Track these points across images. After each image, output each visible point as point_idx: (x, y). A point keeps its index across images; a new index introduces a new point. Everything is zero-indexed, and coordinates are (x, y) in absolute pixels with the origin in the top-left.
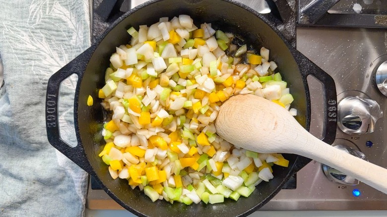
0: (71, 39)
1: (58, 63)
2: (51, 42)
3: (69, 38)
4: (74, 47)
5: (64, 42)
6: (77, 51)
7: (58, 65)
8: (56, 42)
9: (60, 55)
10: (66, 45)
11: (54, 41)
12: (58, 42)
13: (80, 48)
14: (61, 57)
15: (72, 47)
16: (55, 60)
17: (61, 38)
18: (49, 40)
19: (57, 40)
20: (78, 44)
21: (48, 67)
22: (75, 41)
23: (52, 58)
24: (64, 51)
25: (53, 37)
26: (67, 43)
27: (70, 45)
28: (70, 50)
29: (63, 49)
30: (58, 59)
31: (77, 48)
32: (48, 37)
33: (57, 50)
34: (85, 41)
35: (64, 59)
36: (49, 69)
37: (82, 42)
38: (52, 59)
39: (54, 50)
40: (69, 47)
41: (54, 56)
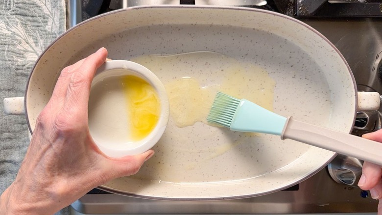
0: (47, 25)
1: (33, 49)
2: (26, 27)
3: (45, 24)
4: (49, 33)
5: (39, 28)
6: (53, 37)
7: (32, 50)
8: (32, 27)
9: (35, 40)
10: (41, 30)
11: (30, 27)
12: (33, 28)
13: (55, 34)
14: (36, 43)
15: (47, 32)
16: (30, 46)
17: (36, 24)
18: (25, 25)
19: (33, 26)
20: (53, 30)
21: (22, 52)
22: (50, 27)
23: (27, 43)
24: (39, 37)
25: (28, 23)
26: (42, 28)
27: (45, 31)
28: (46, 36)
29: (38, 34)
30: (33, 45)
31: (53, 34)
32: (24, 23)
33: (33, 36)
34: (60, 27)
35: (40, 44)
36: (23, 55)
37: (58, 28)
38: (27, 45)
39: (30, 35)
40: (44, 32)
41: (30, 42)
